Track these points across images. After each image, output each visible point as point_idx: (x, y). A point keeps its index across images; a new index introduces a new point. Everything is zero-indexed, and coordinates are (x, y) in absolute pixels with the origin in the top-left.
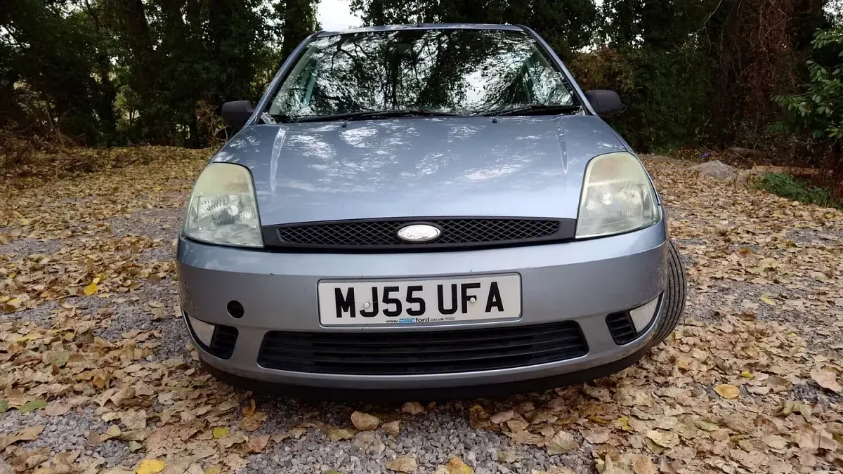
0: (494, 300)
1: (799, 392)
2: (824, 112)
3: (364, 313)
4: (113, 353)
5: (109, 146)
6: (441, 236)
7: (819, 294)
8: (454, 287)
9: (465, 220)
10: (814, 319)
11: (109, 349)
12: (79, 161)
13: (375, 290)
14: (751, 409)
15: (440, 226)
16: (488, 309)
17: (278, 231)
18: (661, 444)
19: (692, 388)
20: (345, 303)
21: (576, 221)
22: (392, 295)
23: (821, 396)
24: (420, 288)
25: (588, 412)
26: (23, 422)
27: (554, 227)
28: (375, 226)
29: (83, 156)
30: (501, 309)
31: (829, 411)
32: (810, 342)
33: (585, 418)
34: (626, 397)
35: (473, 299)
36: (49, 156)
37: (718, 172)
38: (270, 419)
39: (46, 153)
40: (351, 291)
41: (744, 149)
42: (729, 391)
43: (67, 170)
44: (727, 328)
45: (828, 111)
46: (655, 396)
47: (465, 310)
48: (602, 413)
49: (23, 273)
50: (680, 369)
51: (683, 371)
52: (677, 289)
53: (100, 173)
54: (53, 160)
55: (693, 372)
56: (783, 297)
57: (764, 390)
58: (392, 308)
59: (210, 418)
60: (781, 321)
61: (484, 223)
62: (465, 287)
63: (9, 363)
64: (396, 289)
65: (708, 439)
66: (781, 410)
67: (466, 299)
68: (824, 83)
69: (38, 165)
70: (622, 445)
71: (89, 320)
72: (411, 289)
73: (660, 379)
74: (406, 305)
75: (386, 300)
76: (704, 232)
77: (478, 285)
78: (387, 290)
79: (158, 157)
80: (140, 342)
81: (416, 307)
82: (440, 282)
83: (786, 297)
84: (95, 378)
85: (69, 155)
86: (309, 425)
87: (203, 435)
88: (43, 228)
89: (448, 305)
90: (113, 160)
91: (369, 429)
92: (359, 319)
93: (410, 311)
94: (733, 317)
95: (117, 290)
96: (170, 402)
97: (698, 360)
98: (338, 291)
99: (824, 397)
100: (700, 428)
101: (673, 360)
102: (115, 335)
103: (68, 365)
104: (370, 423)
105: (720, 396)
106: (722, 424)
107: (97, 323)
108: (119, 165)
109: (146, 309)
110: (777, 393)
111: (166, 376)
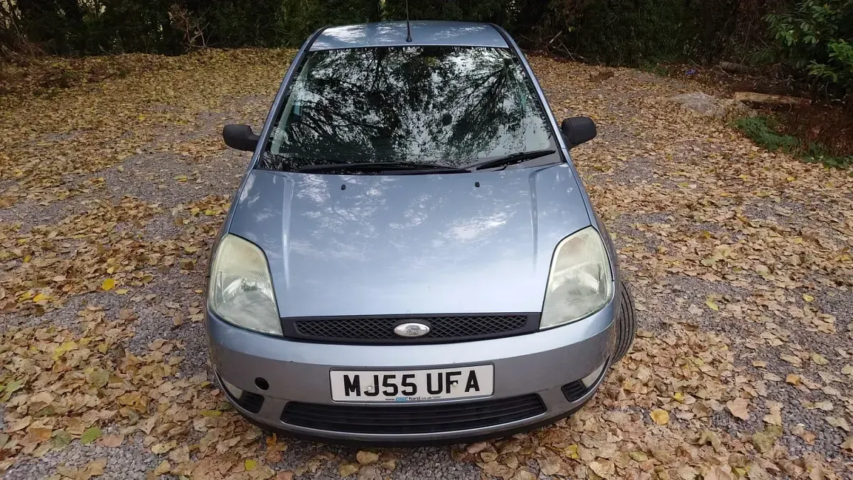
0: (472, 383)
1: (716, 419)
2: (810, 42)
3: (367, 393)
4: (145, 370)
5: (82, 55)
6: (431, 331)
7: (757, 295)
8: (440, 375)
9: (450, 317)
10: (746, 328)
11: (141, 365)
12: (53, 75)
13: (376, 377)
14: (676, 436)
15: (429, 323)
16: (467, 390)
17: (295, 324)
18: (599, 474)
19: (632, 412)
20: (352, 386)
21: (541, 313)
22: (390, 381)
23: (733, 425)
24: (413, 376)
25: (546, 440)
26: (87, 454)
27: (523, 321)
28: (375, 322)
29: (55, 68)
30: (477, 389)
31: (736, 440)
32: (737, 357)
33: (543, 446)
34: (578, 423)
35: (455, 383)
36: (20, 70)
37: (699, 104)
38: (290, 449)
39: (18, 66)
40: (357, 378)
41: (731, 64)
42: (661, 417)
43: (41, 85)
44: (672, 340)
45: (814, 41)
46: (601, 420)
47: (448, 391)
48: (557, 440)
49: (37, 254)
50: (625, 390)
51: (628, 392)
52: (627, 330)
53: (76, 88)
54: (25, 75)
55: (635, 395)
56: (726, 300)
57: (689, 416)
58: (391, 390)
59: (240, 450)
60: (719, 331)
61: (466, 319)
62: (448, 375)
63: (59, 384)
64: (394, 377)
65: (636, 468)
66: (698, 439)
67: (449, 383)
68: (814, 10)
69: (11, 81)
70: (570, 475)
71: (115, 327)
72: (405, 377)
73: (608, 402)
74: (401, 388)
75: (385, 384)
76: (671, 202)
77: (459, 373)
78: (386, 378)
79: (134, 67)
80: (166, 354)
81: (410, 389)
82: (429, 372)
83: (728, 301)
84: (137, 403)
85: (42, 67)
86: (322, 457)
87: (238, 468)
88: (39, 185)
89: (435, 387)
90: (89, 73)
91: (371, 464)
92: (363, 398)
93: (404, 393)
94: (679, 326)
95: (132, 284)
96: (204, 430)
97: (641, 381)
98: (346, 378)
99: (735, 425)
100: (632, 458)
101: (621, 380)
102: (142, 346)
103: (109, 385)
104: (371, 460)
105: (653, 421)
106: (650, 454)
107: (123, 330)
108: (95, 79)
109: (164, 312)
110: (699, 419)
111: (196, 397)
